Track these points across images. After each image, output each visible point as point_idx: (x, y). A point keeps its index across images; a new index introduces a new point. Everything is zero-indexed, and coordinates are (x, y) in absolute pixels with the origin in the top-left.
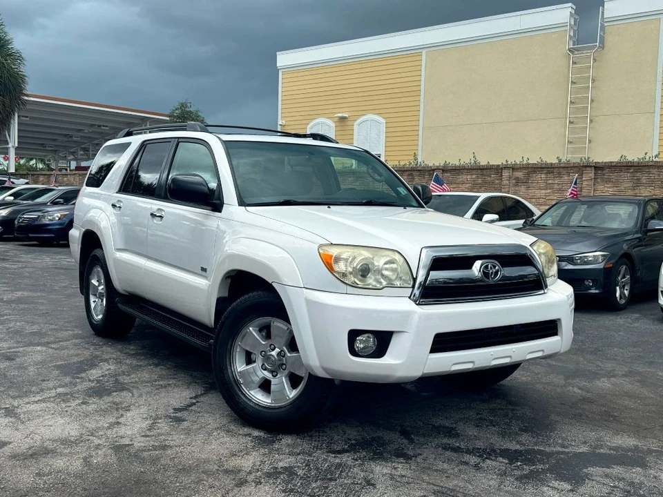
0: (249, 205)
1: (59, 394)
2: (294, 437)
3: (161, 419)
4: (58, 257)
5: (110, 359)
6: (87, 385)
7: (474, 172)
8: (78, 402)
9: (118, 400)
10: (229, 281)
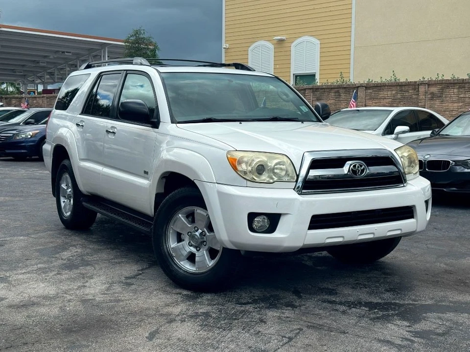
0: (179, 123)
1: (40, 268)
2: (213, 294)
3: (116, 283)
4: (31, 170)
5: (77, 245)
6: (60, 262)
7: (394, 88)
8: (54, 273)
9: (84, 272)
10: (164, 180)
